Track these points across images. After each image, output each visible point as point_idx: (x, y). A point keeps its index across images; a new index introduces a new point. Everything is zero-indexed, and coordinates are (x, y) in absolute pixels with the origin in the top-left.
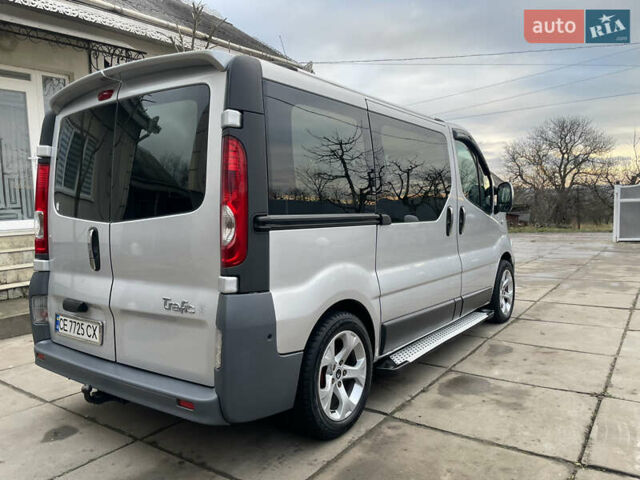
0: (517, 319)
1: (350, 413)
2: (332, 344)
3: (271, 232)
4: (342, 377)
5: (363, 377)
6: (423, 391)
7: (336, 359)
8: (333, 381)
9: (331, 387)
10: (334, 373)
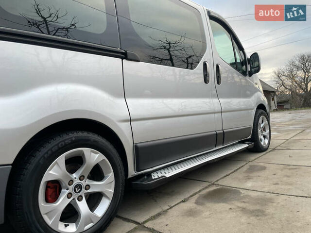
0: (274, 149)
1: (92, 224)
2: (61, 159)
5: (110, 191)
6: (183, 201)
7: (74, 175)
8: (69, 195)
9: (62, 202)
10: (71, 187)
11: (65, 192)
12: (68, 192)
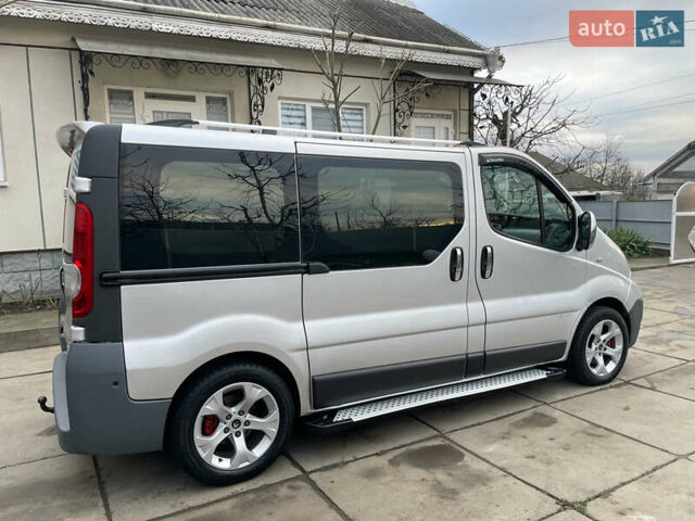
0: (628, 383)
1: (247, 463)
2: (219, 394)
3: (122, 287)
4: (242, 428)
5: (273, 430)
6: (377, 454)
7: (233, 409)
8: (226, 430)
9: (218, 436)
10: (229, 422)
11: (222, 426)
12: (225, 426)
